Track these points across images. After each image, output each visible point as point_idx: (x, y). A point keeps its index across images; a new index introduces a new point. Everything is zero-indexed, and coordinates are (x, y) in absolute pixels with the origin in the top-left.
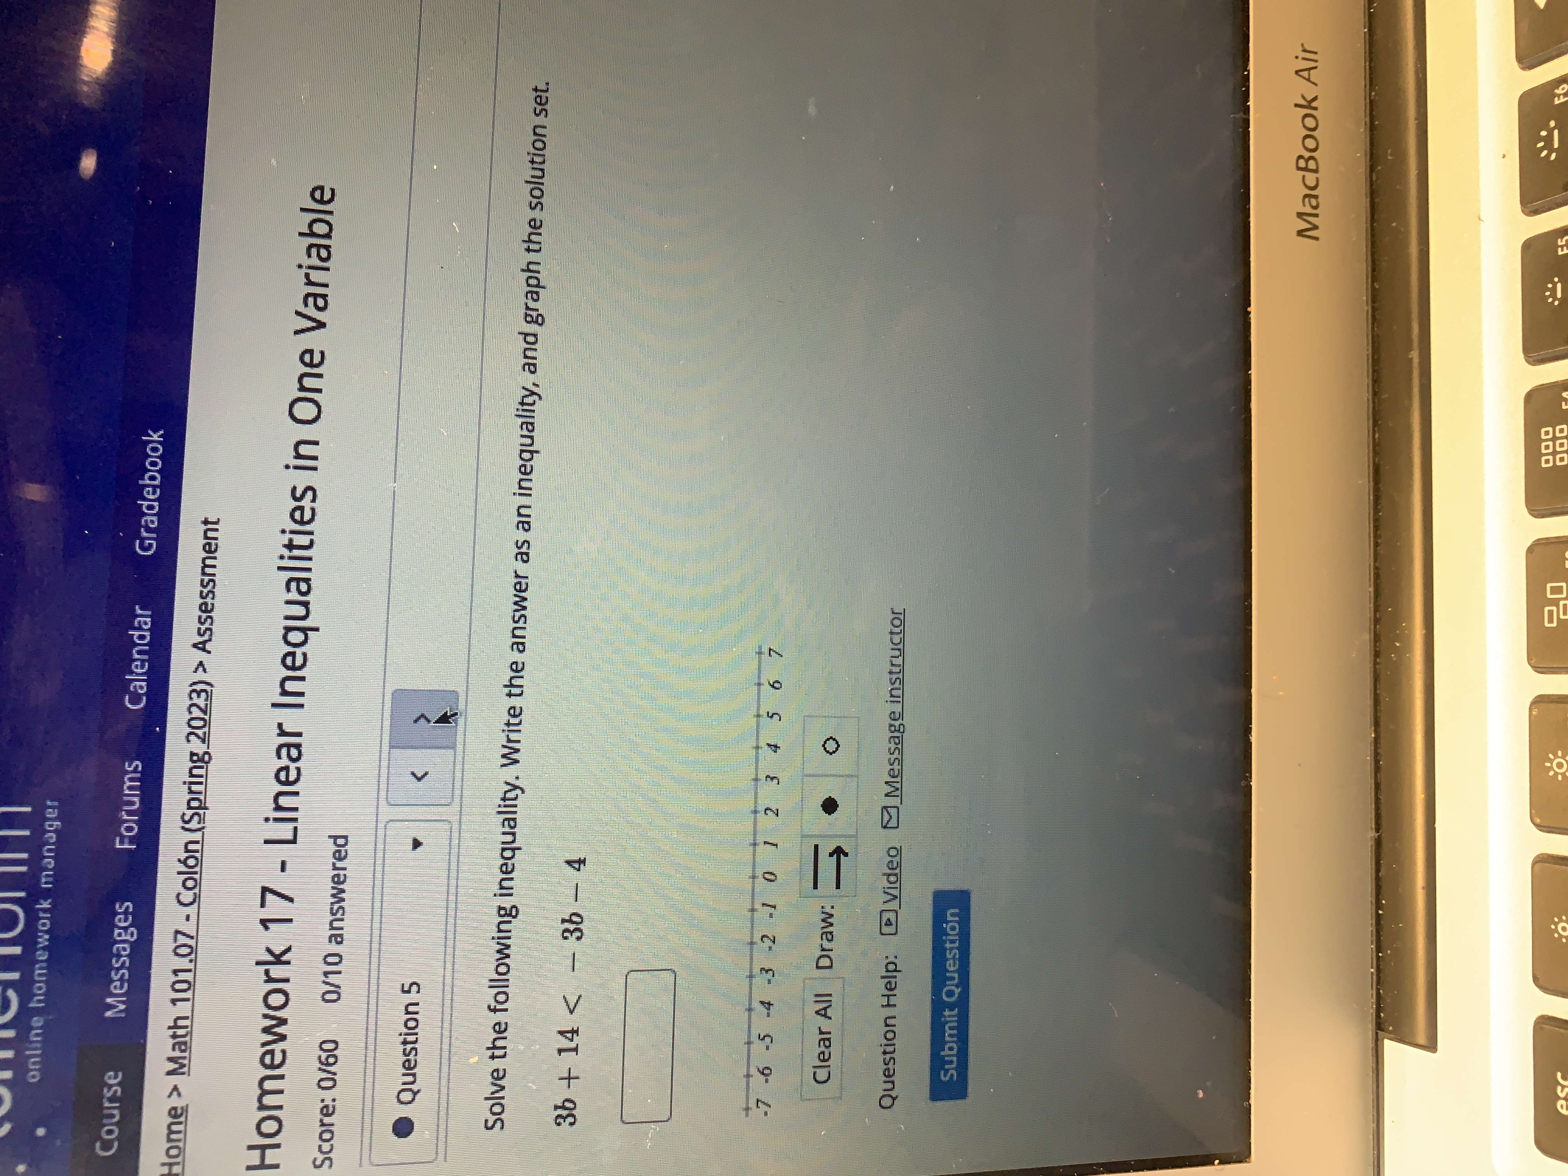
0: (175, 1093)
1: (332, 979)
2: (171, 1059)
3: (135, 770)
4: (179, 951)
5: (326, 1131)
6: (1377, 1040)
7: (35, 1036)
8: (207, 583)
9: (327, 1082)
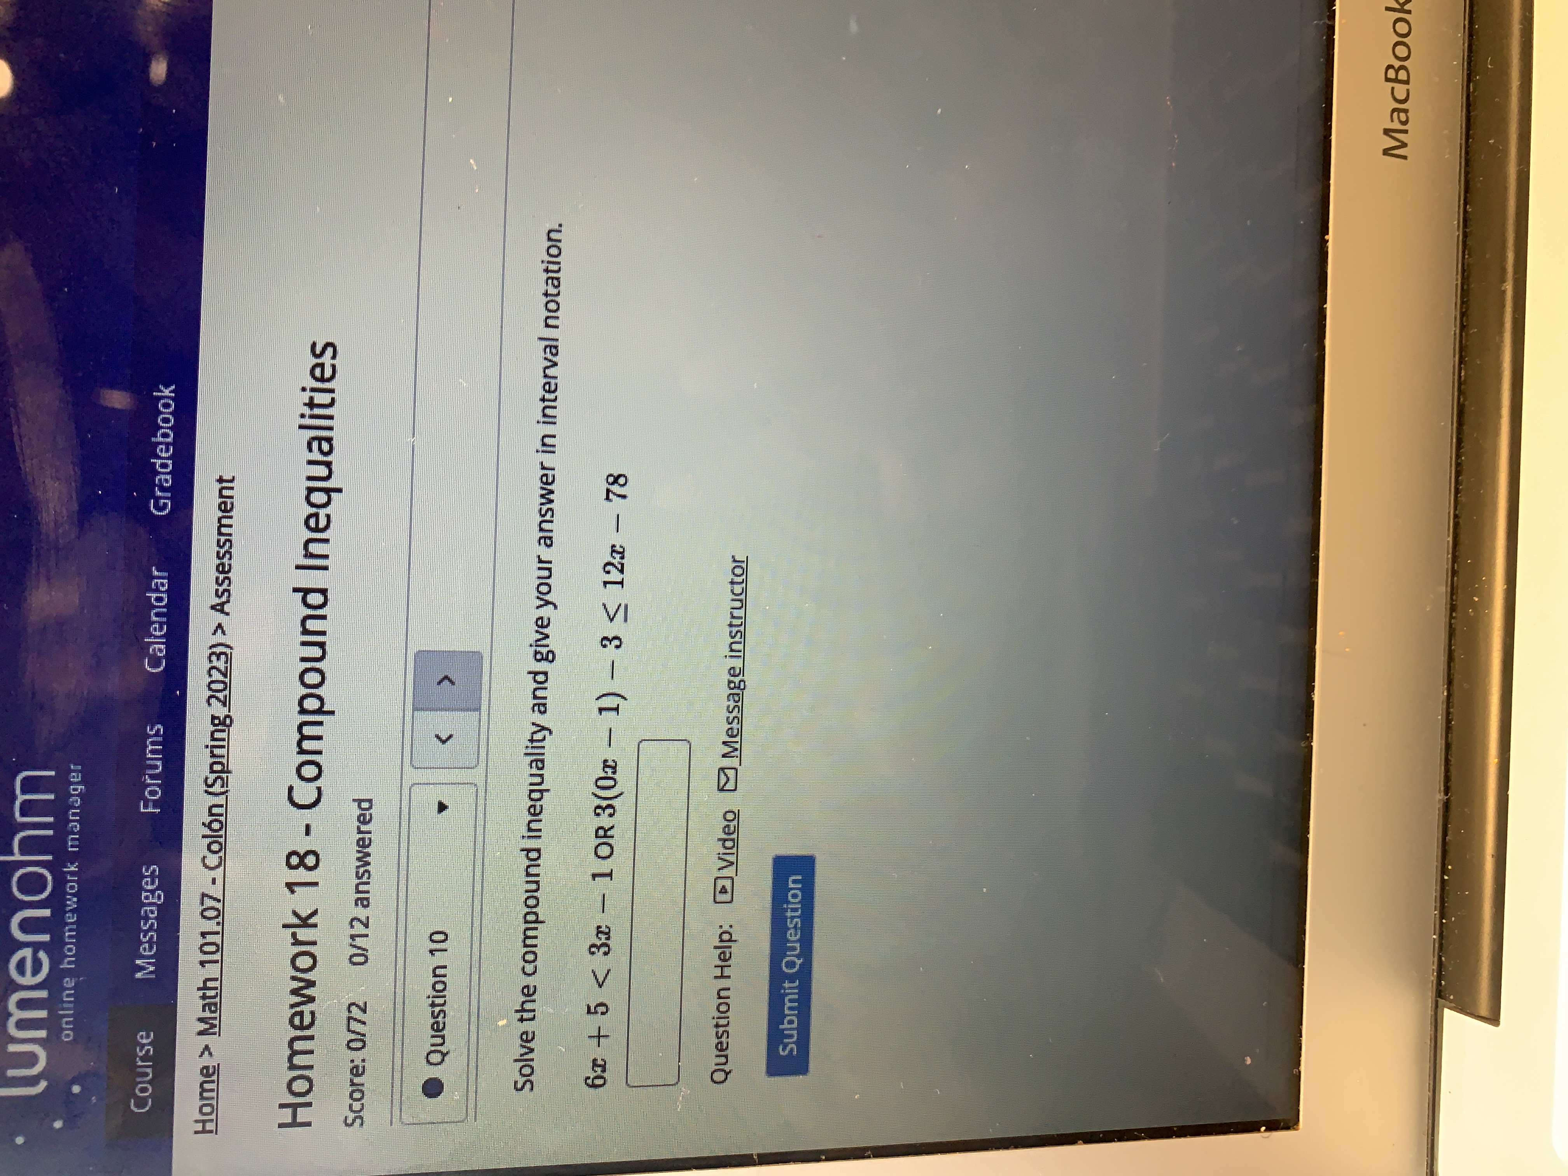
0: (206, 1053)
1: (359, 942)
2: (201, 1020)
5: (357, 1091)
6: (1437, 1007)
7: (67, 997)
8: (223, 543)
9: (356, 1043)
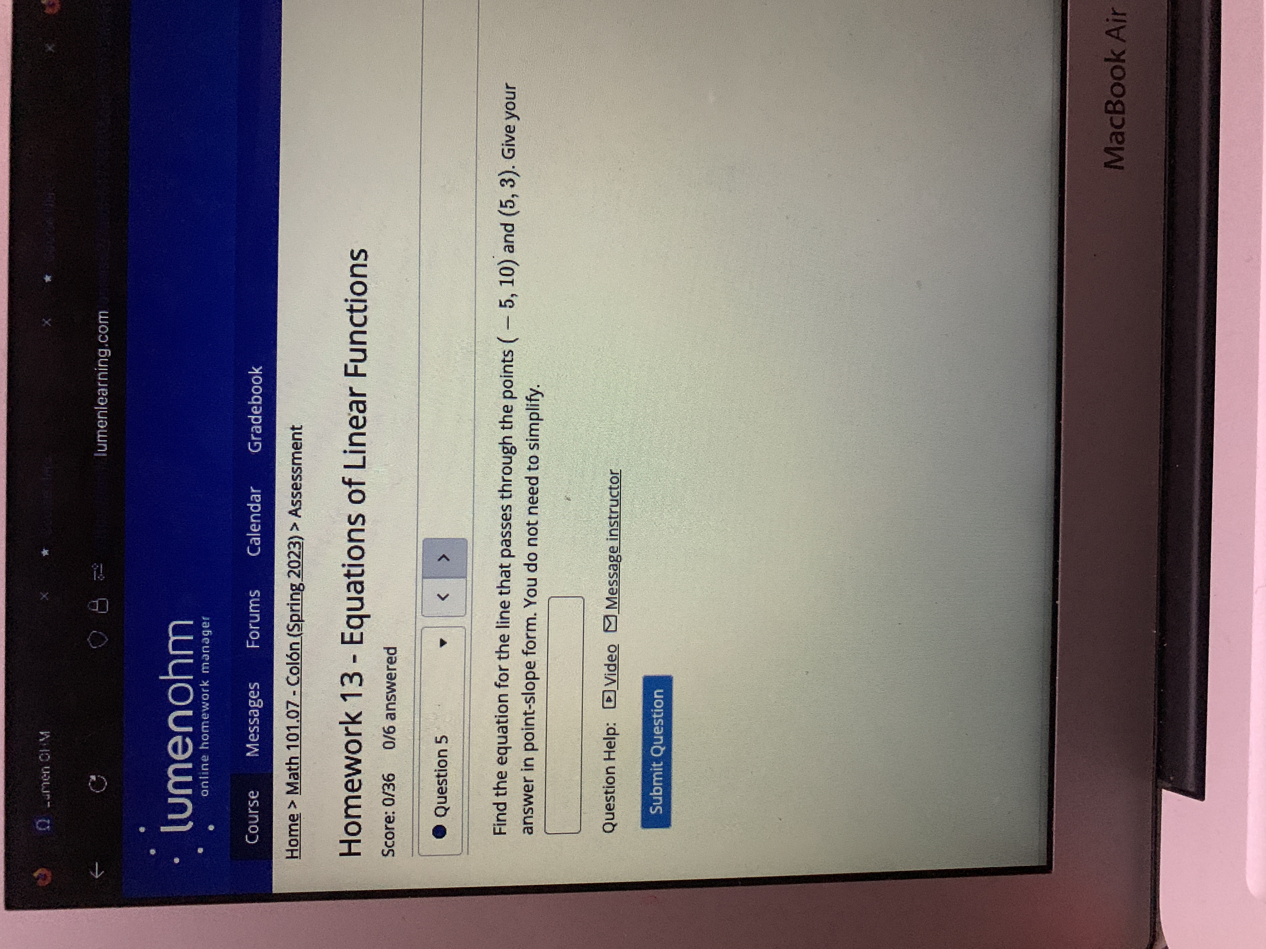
0: (292, 806)
2: (288, 784)
3: (256, 597)
5: (390, 833)
6: (1157, 787)
7: (204, 768)
8: (296, 470)
9: (389, 801)
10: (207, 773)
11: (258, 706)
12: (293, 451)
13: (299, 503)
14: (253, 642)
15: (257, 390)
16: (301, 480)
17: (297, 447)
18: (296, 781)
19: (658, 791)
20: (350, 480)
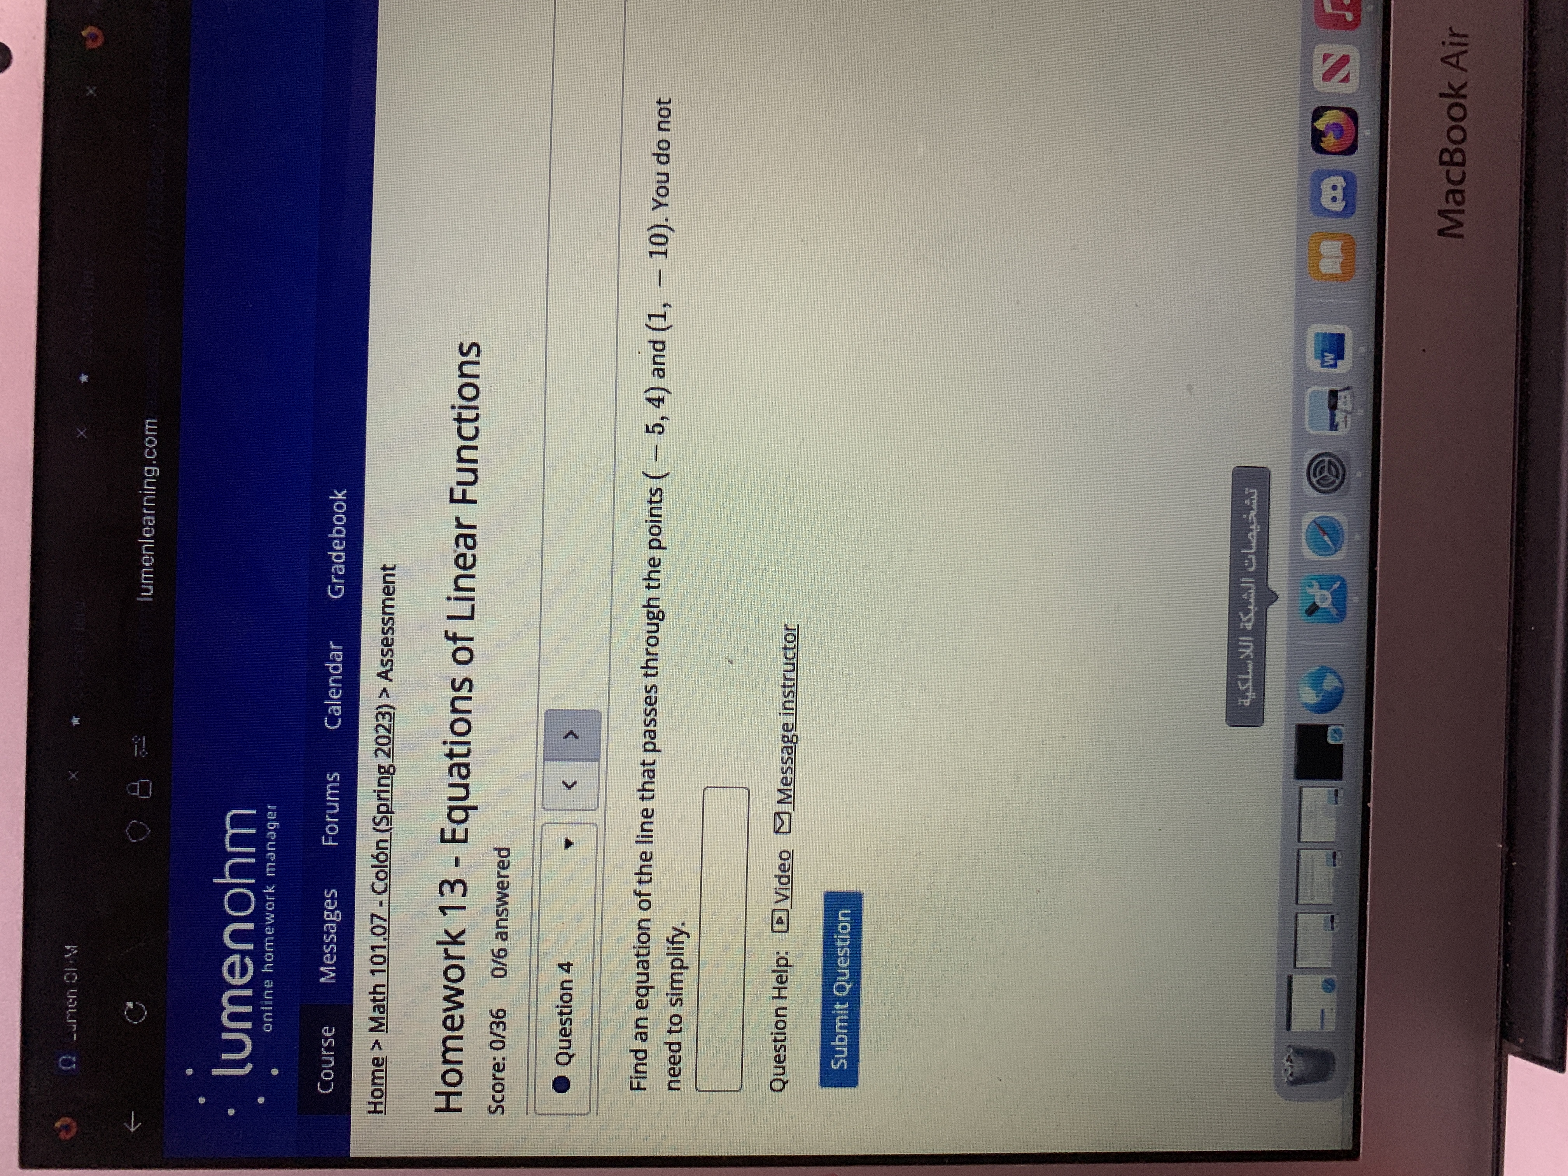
3: (335, 781)
4: (375, 931)
10: (271, 1003)
11: (335, 919)
12: (385, 597)
13: (390, 663)
14: (330, 838)
15: (339, 520)
16: (393, 634)
17: (389, 592)
18: (382, 1015)
19: (841, 1040)
20: (455, 634)
